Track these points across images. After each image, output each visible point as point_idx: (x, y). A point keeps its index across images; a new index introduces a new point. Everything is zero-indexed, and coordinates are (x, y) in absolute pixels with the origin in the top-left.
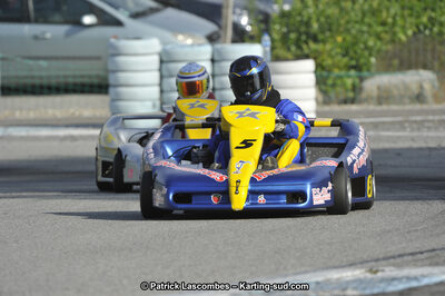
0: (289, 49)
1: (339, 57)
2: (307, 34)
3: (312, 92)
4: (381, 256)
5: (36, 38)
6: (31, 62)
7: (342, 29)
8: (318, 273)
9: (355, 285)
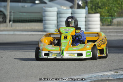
1: (106, 13)
2: (98, 7)
3: (99, 23)
4: (119, 68)
5: (22, 7)
6: (21, 14)
7: (107, 5)
9: (111, 76)
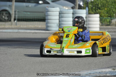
0: (93, 11)
1: (106, 14)
2: (98, 7)
3: (98, 23)
5: (27, 6)
6: (25, 13)
7: (107, 6)
8: (99, 70)
9: (109, 73)
